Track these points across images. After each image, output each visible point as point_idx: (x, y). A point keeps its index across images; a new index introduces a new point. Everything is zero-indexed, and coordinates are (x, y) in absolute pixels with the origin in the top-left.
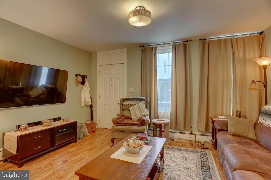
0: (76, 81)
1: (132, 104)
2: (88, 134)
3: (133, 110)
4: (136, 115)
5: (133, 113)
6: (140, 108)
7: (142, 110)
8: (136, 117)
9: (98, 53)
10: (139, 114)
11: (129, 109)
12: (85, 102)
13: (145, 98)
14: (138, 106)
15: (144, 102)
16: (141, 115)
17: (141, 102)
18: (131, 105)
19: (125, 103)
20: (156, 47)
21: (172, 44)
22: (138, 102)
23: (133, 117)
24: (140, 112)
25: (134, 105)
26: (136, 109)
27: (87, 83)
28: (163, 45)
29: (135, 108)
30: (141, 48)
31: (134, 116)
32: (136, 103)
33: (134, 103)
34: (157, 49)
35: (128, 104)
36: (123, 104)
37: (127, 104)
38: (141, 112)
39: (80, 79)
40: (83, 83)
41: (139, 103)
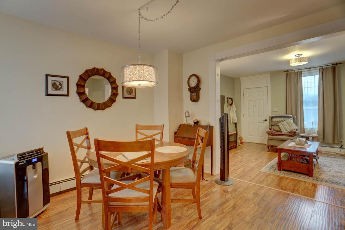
0: (227, 103)
1: (280, 120)
2: (240, 145)
3: (282, 125)
4: (286, 129)
5: (283, 127)
6: (289, 124)
7: (291, 125)
8: (286, 130)
9: (241, 78)
10: (289, 128)
11: (278, 124)
12: (233, 120)
13: (292, 116)
14: (287, 123)
15: (292, 119)
16: (290, 129)
17: (289, 119)
18: (280, 122)
19: (274, 120)
20: (301, 72)
21: (318, 68)
22: (286, 118)
23: (282, 131)
24: (289, 127)
25: (282, 121)
26: (285, 125)
27: (234, 105)
28: (308, 70)
29: (284, 123)
30: (285, 73)
31: (284, 130)
32: (284, 119)
33: (282, 120)
34: (303, 73)
35: (277, 121)
36: (271, 121)
37: (275, 121)
38: (291, 126)
39: (230, 101)
40: (231, 105)
41: (288, 120)
